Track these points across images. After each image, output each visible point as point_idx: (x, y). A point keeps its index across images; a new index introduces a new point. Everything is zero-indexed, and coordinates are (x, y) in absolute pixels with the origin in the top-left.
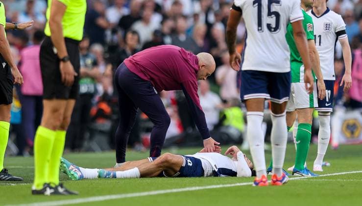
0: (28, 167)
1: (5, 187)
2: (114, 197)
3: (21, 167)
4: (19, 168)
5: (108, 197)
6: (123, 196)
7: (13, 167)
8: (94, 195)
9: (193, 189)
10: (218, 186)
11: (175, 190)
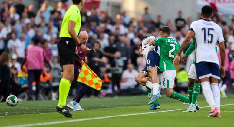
0: (48, 105)
1: (37, 114)
2: (88, 119)
3: (45, 105)
4: (44, 106)
5: (85, 119)
6: (92, 119)
7: (41, 105)
8: (78, 118)
9: (125, 115)
10: (137, 114)
11: (117, 116)
